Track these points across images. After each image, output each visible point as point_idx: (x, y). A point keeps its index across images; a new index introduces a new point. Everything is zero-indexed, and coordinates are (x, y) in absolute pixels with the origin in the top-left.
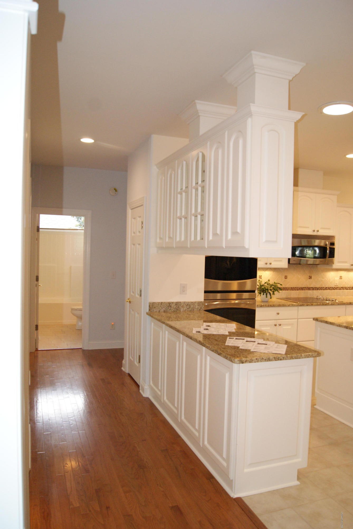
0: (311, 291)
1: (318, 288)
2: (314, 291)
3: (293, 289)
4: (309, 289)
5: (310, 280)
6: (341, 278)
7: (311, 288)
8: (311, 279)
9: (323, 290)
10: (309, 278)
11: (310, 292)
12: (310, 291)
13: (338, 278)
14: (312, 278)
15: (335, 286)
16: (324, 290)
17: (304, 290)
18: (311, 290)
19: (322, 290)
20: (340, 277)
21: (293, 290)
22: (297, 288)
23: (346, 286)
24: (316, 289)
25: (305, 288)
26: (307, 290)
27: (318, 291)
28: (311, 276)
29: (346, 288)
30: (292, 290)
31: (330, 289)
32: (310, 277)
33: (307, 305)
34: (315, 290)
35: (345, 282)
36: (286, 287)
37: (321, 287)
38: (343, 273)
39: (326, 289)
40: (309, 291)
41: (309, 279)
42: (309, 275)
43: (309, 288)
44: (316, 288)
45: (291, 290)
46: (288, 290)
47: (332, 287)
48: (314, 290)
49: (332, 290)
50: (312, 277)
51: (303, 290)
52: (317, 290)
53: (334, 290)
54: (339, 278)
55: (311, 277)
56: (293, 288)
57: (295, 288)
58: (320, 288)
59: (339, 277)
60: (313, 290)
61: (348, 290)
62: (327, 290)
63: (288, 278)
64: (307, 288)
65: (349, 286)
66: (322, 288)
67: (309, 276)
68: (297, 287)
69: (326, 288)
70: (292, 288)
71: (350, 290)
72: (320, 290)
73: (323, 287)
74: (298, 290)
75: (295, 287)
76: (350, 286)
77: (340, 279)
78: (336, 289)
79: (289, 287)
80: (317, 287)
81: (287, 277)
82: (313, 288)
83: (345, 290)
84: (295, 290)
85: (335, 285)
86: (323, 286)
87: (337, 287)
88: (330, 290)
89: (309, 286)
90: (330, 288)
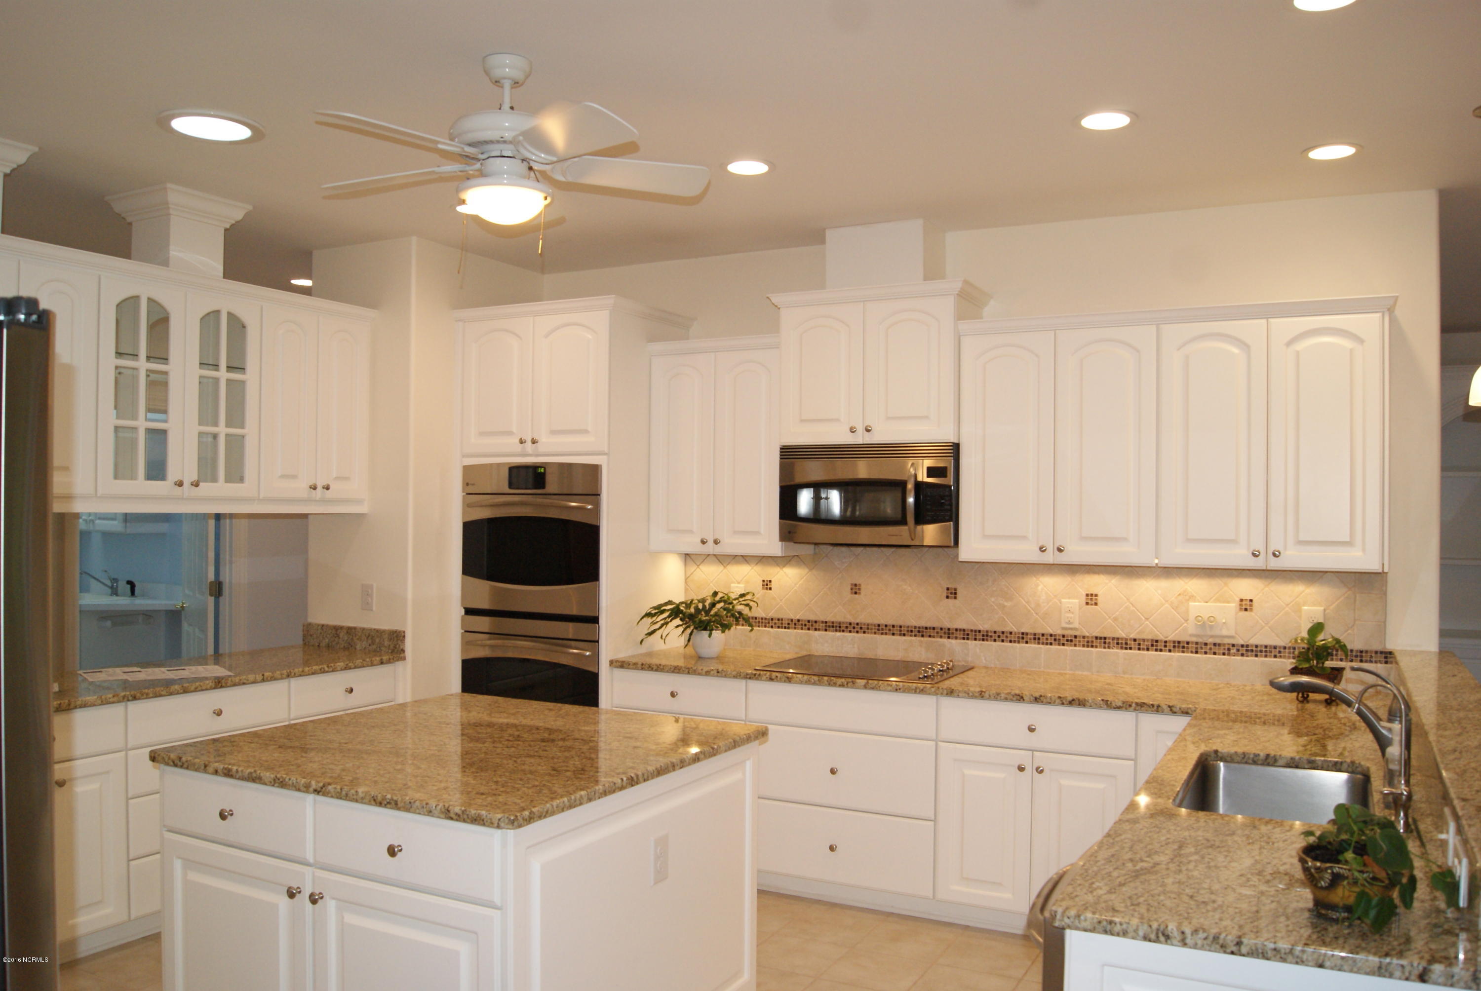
0: (958, 641)
1: (987, 632)
2: (972, 643)
3: (881, 629)
4: (949, 633)
5: (949, 600)
6: (1091, 599)
7: (956, 630)
8: (955, 598)
9: (1011, 641)
10: (945, 594)
11: (954, 644)
12: (953, 641)
13: (1076, 601)
14: (958, 595)
15: (1065, 633)
16: (1015, 642)
17: (930, 636)
18: (956, 638)
19: (1003, 641)
20: (1087, 595)
21: (886, 634)
22: (901, 627)
23: (1121, 634)
24: (979, 636)
25: (934, 628)
26: (941, 637)
27: (985, 642)
28: (955, 589)
29: (1123, 644)
30: (882, 634)
31: (1043, 639)
32: (952, 594)
34: (975, 639)
35: (1115, 619)
36: (858, 621)
37: (999, 629)
38: (1100, 584)
39: (1023, 637)
40: (950, 640)
41: (947, 597)
42: (946, 586)
43: (949, 629)
44: (980, 631)
45: (875, 633)
46: (864, 632)
47: (1051, 635)
48: (968, 639)
49: (1051, 644)
50: (958, 592)
51: (923, 636)
52: (983, 640)
53: (1059, 645)
54: (1083, 599)
55: (955, 593)
56: (886, 626)
57: (893, 626)
58: (995, 632)
59: (1084, 597)
60: (964, 639)
61: (1131, 648)
62: (1027, 642)
63: (862, 591)
64: (941, 629)
65: (1132, 636)
66: (1003, 633)
67: (948, 589)
68: (901, 623)
69: (1023, 634)
70: (879, 625)
71: (1139, 649)
72: (995, 641)
73: (1007, 629)
74: (904, 635)
75: (890, 622)
76: (1138, 633)
77: (1087, 604)
78: (1067, 641)
79: (870, 621)
80: (981, 628)
81: (859, 589)
82: (964, 630)
83: (1115, 650)
84: (893, 634)
85: (1064, 625)
86: (1010, 627)
87: (1076, 637)
88: (1043, 644)
89: (947, 625)
90: (1043, 635)
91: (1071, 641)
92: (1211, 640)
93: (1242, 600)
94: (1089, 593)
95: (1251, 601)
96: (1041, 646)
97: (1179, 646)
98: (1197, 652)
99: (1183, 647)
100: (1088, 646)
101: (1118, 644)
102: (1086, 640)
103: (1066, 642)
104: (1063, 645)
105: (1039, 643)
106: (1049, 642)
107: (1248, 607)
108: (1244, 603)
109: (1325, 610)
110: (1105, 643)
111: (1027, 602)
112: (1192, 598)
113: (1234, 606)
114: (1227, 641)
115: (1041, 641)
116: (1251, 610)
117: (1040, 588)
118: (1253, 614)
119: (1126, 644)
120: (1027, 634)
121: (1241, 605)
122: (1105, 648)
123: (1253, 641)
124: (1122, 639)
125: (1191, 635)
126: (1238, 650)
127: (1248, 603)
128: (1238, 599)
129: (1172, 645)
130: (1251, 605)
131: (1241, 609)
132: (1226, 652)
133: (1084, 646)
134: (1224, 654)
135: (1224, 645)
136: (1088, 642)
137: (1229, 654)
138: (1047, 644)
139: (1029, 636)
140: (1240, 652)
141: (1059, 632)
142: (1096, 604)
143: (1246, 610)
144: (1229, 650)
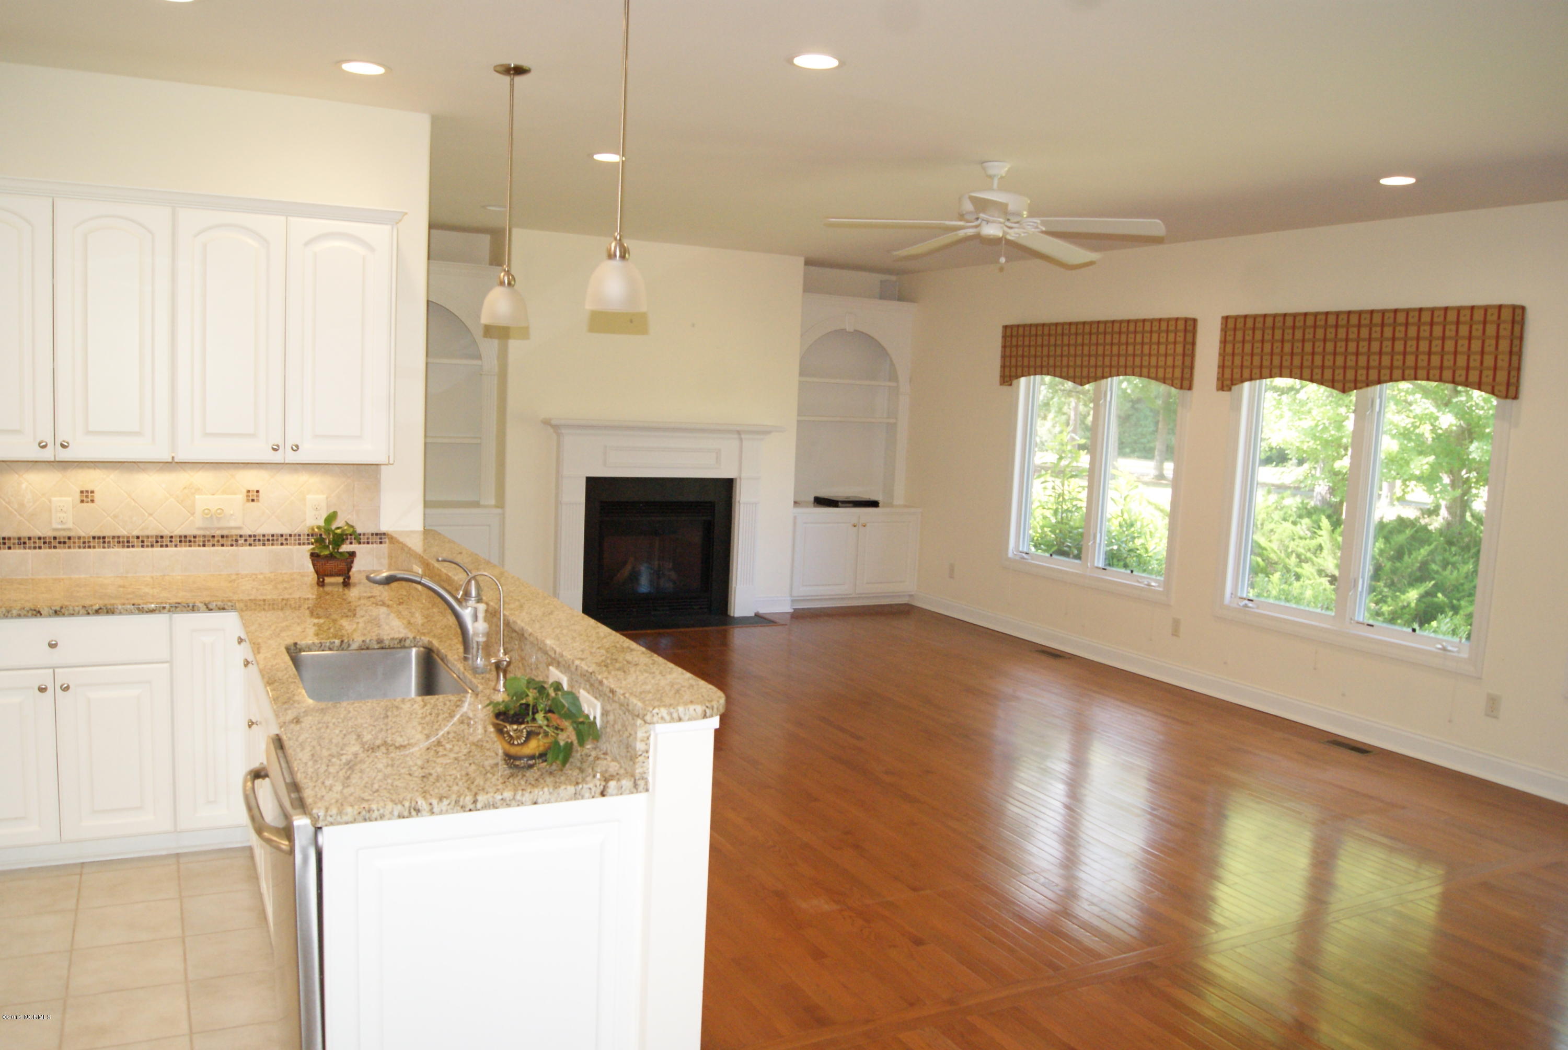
91: (65, 543)
92: (218, 533)
93: (249, 491)
94: (84, 489)
95: (258, 491)
96: (28, 551)
97: (185, 540)
98: (204, 546)
99: (190, 541)
100: (84, 547)
101: (119, 542)
102: (82, 541)
103: (57, 545)
104: (55, 547)
105: (25, 548)
106: (37, 545)
107: (255, 498)
108: (250, 494)
109: (327, 498)
110: (104, 542)
111: (9, 503)
112: (198, 490)
113: (241, 497)
114: (234, 532)
115: (27, 546)
116: (258, 500)
117: (24, 486)
118: (259, 504)
119: (128, 542)
120: (9, 539)
121: (248, 496)
122: (104, 547)
123: (260, 531)
124: (123, 537)
125: (199, 529)
126: (246, 540)
127: (255, 494)
128: (245, 491)
129: (178, 540)
130: (258, 496)
131: (248, 500)
132: (234, 543)
133: (80, 547)
134: (232, 545)
135: (232, 536)
136: (84, 543)
137: (237, 545)
138: (35, 548)
139: (12, 541)
140: (248, 543)
141: (51, 534)
142: (92, 501)
143: (253, 500)
144: (237, 541)
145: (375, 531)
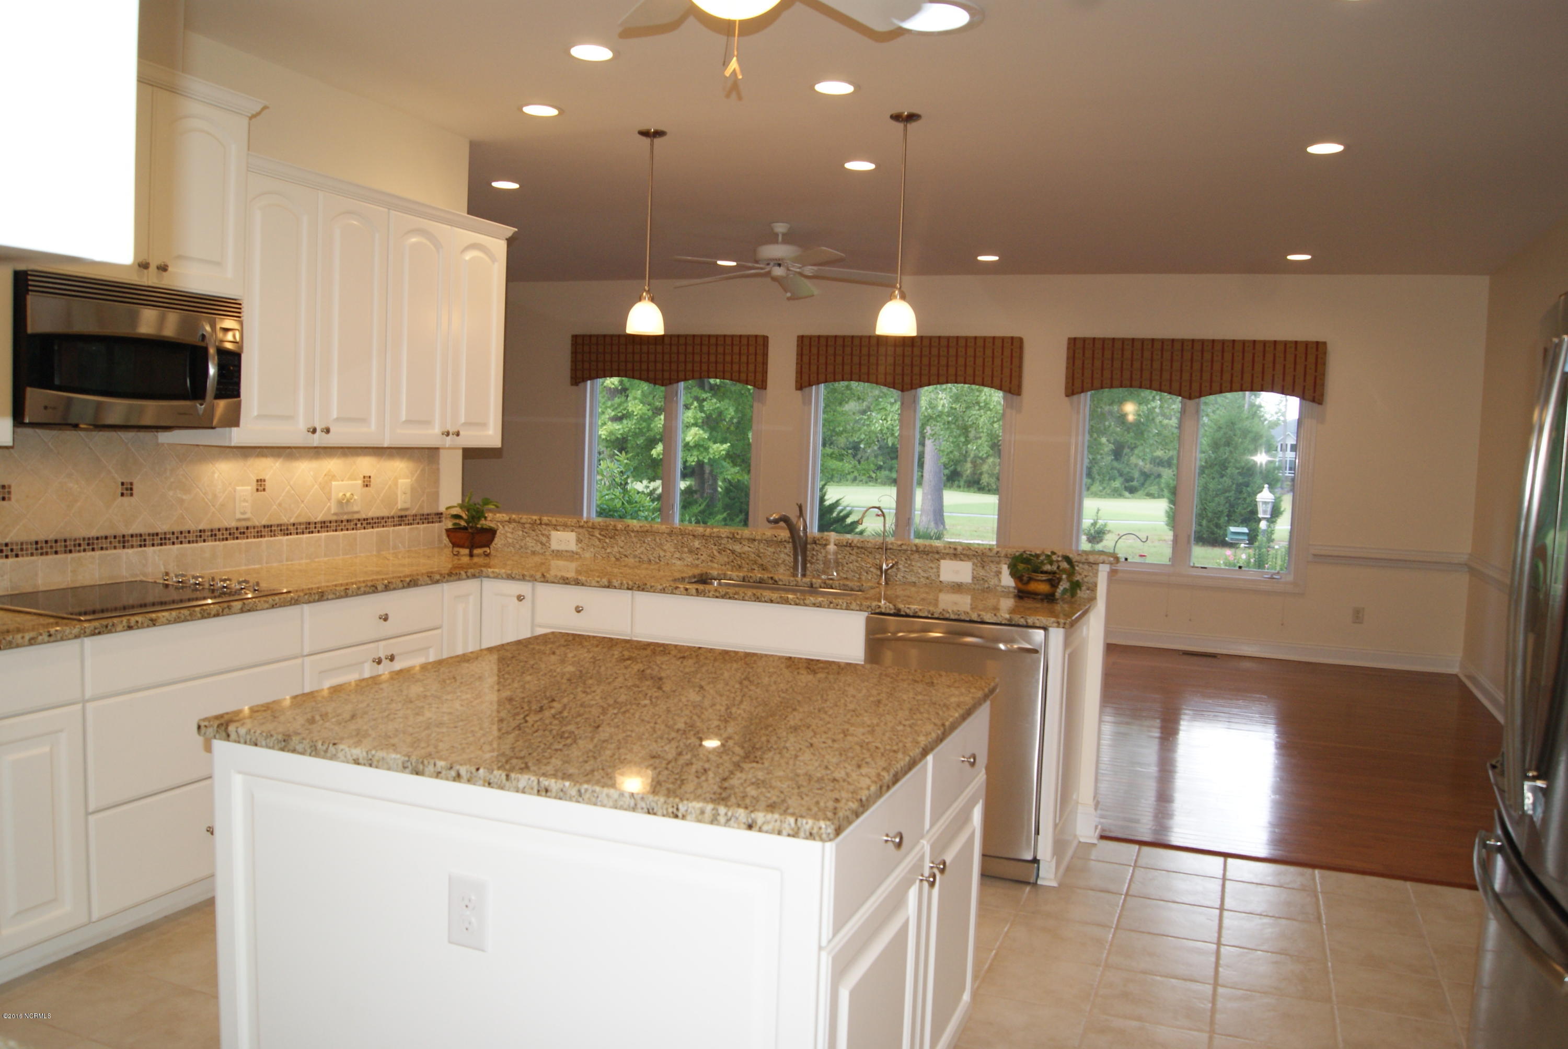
0: (135, 550)
1: (165, 533)
2: (150, 550)
3: (42, 547)
4: (124, 541)
5: (125, 499)
6: (261, 484)
7: (132, 536)
8: (132, 495)
9: (189, 542)
10: (119, 491)
11: (130, 554)
12: (130, 551)
13: (249, 488)
14: (134, 492)
15: (239, 524)
16: (193, 542)
17: (102, 549)
18: (132, 547)
19: (181, 543)
20: (258, 481)
21: (47, 553)
22: (65, 541)
23: (285, 519)
24: (157, 541)
25: (106, 538)
26: (115, 548)
27: (164, 547)
28: (131, 484)
29: (285, 530)
30: (42, 554)
31: (219, 536)
32: (128, 489)
33: (130, 628)
34: (153, 545)
35: (280, 505)
36: (7, 540)
37: (177, 529)
38: (270, 468)
39: (201, 536)
40: (126, 550)
41: (122, 495)
42: (120, 480)
43: (124, 536)
44: (157, 534)
45: (32, 555)
46: (17, 556)
47: (226, 529)
48: (145, 546)
49: (227, 539)
50: (134, 487)
51: (93, 550)
52: (161, 544)
53: (234, 539)
54: (254, 486)
55: (131, 489)
56: (46, 542)
57: (56, 541)
58: (173, 533)
59: (255, 483)
60: (141, 546)
61: (291, 534)
62: (204, 541)
63: (13, 497)
64: (115, 537)
65: (292, 521)
66: (181, 533)
67: (123, 484)
68: (67, 536)
69: (200, 531)
70: (37, 543)
71: (297, 534)
72: (173, 543)
73: (185, 528)
74: (71, 551)
75: (51, 537)
76: (297, 517)
77: (257, 490)
78: (241, 533)
79: (24, 537)
80: (159, 530)
81: (9, 493)
82: (141, 535)
83: (279, 537)
84: (56, 553)
85: (239, 516)
86: (191, 525)
87: (247, 528)
88: (219, 540)
89: (123, 530)
90: (219, 530)
91: (244, 533)
92: (345, 517)
93: (365, 477)
94: (259, 478)
95: (370, 477)
96: (218, 543)
97: (324, 525)
98: (336, 531)
99: (327, 527)
100: (258, 537)
101: (281, 530)
102: (256, 530)
103: (239, 536)
104: (237, 538)
105: (215, 540)
106: (224, 537)
107: (368, 484)
108: (366, 479)
109: (411, 482)
110: (271, 531)
111: (205, 494)
112: (334, 478)
113: (360, 483)
114: (355, 516)
115: (217, 537)
116: (369, 486)
117: (216, 475)
118: (371, 489)
119: (287, 529)
120: (204, 531)
121: (365, 481)
122: (271, 536)
123: (370, 514)
124: (284, 525)
125: (335, 514)
126: (362, 524)
127: (368, 479)
128: (362, 477)
129: (320, 525)
130: (369, 482)
131: (364, 485)
132: (355, 527)
133: (254, 537)
134: (353, 529)
135: (353, 520)
136: (258, 532)
137: (356, 529)
138: (223, 540)
139: (206, 533)
140: (363, 526)
141: (234, 524)
142: (264, 490)
143: (366, 486)
144: (356, 524)
145: (434, 511)
